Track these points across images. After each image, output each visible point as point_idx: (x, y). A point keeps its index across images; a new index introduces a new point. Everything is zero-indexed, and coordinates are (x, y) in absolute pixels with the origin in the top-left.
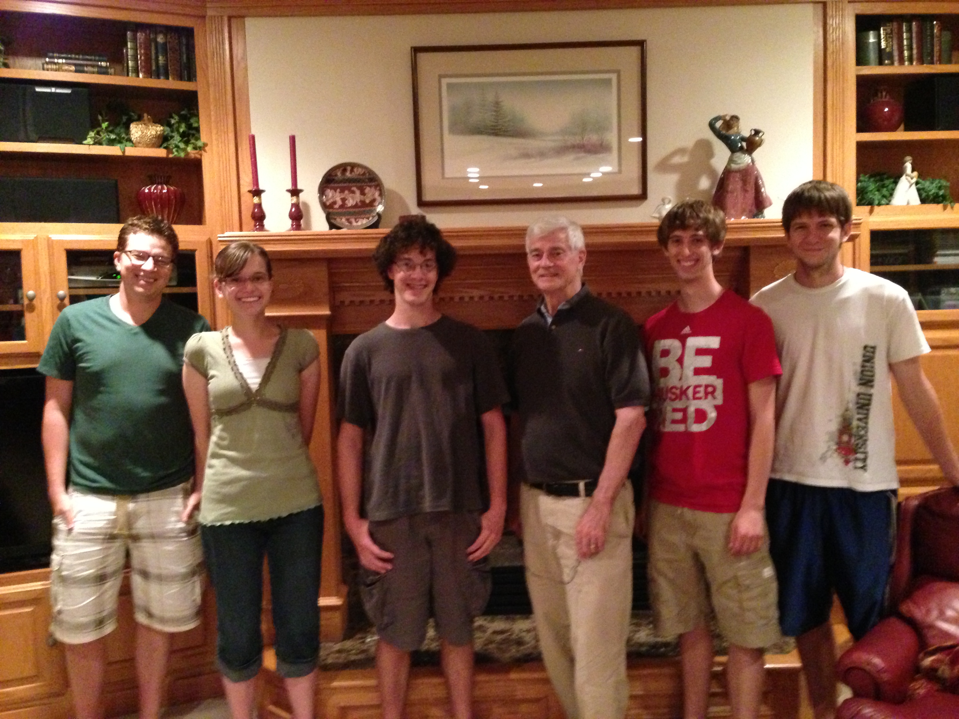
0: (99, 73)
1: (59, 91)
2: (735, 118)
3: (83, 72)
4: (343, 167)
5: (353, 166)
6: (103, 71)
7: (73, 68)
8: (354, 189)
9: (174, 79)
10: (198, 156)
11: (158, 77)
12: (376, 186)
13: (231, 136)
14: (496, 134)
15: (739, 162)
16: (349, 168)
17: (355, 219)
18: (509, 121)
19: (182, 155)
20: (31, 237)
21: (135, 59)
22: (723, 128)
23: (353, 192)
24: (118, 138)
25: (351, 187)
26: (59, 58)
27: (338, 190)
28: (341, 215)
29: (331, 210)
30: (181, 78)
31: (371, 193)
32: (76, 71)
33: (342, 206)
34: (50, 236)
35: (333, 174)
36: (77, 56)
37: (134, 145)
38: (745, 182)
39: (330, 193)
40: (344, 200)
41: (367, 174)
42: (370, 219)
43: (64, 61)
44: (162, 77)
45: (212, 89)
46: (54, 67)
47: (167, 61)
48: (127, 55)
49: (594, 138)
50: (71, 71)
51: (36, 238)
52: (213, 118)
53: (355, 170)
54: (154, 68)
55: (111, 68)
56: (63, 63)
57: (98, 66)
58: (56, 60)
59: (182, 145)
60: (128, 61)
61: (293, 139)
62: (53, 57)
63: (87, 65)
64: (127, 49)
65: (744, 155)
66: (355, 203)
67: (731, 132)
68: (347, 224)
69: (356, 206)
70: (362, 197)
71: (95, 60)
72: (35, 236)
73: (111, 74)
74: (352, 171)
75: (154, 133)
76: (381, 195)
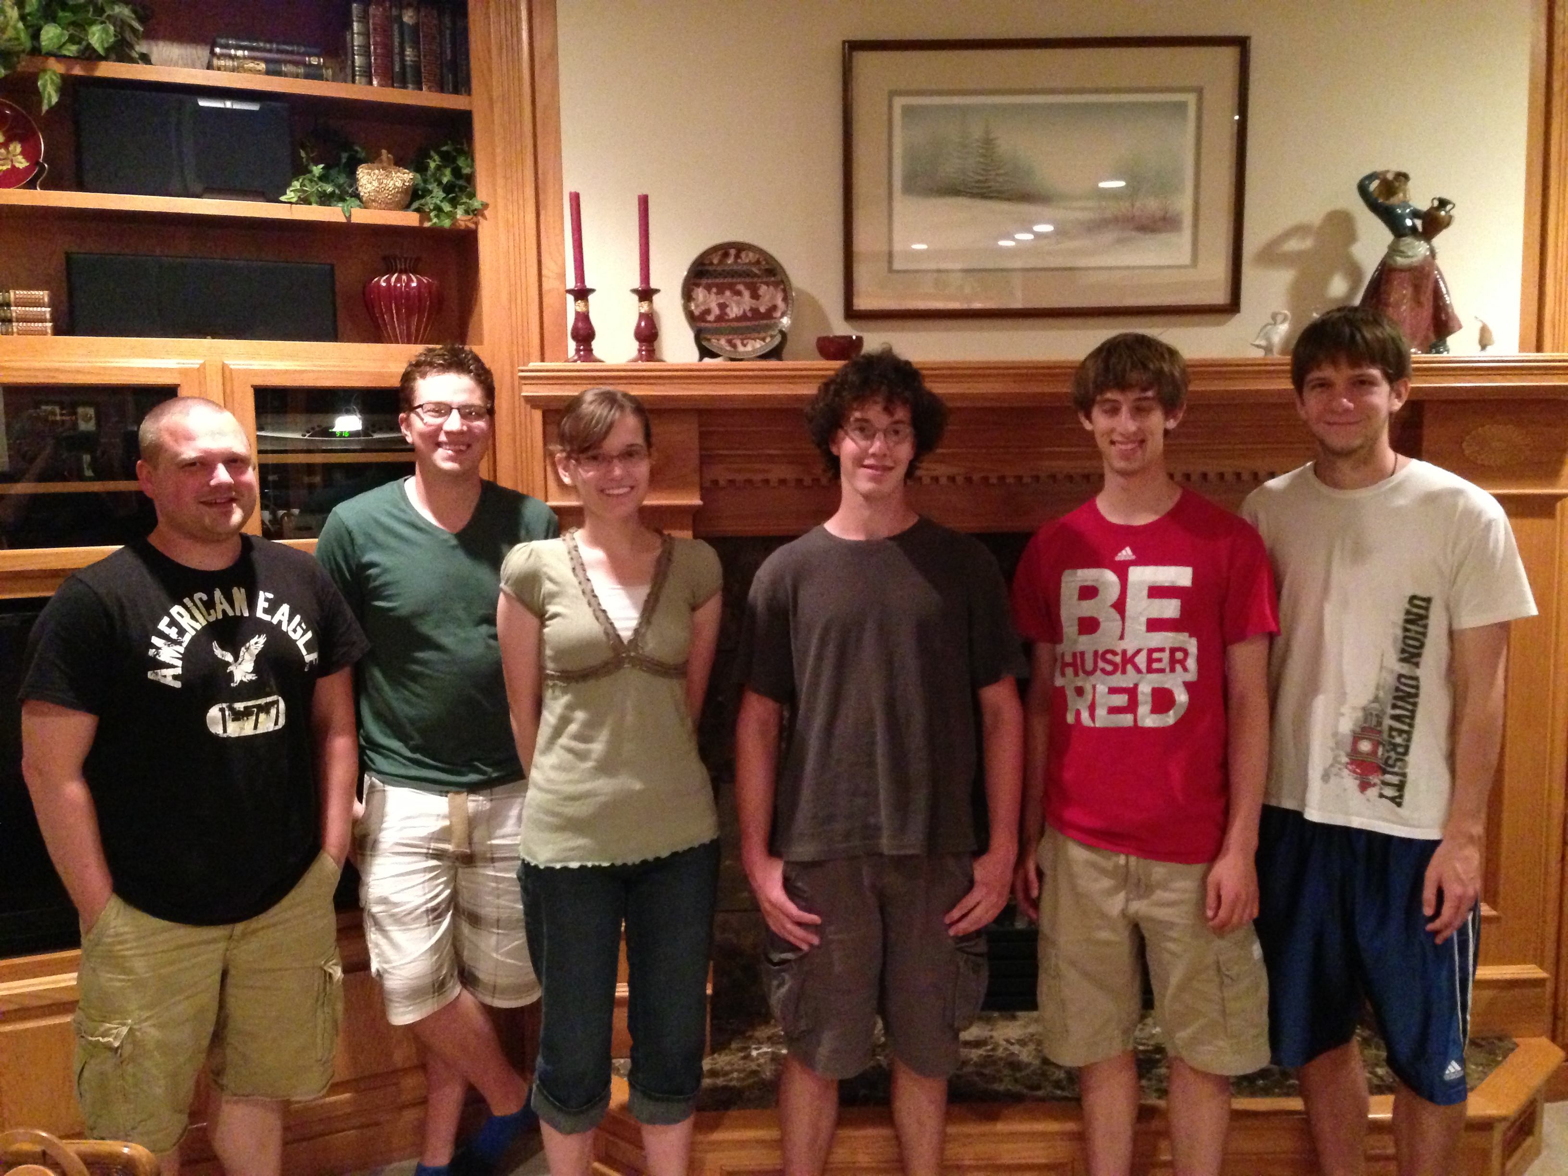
0: (307, 76)
1: (238, 106)
2: (1403, 177)
3: (279, 73)
4: (723, 249)
5: (740, 248)
6: (313, 74)
7: (262, 66)
8: (741, 287)
9: (430, 89)
10: (473, 226)
11: (404, 86)
12: (776, 285)
13: (530, 192)
14: (984, 196)
15: (1410, 254)
16: (733, 252)
17: (742, 340)
18: (1006, 174)
19: (447, 223)
20: (194, 363)
21: (367, 54)
22: (1381, 193)
23: (739, 293)
24: (337, 191)
25: (736, 283)
26: (238, 48)
27: (714, 290)
28: (718, 332)
29: (703, 325)
30: (441, 88)
31: (769, 295)
32: (268, 73)
33: (720, 318)
34: (226, 362)
35: (707, 262)
36: (268, 46)
37: (364, 204)
38: (1417, 289)
39: (700, 294)
40: (723, 307)
41: (764, 263)
42: (768, 340)
43: (246, 53)
44: (410, 86)
45: (498, 107)
46: (230, 63)
47: (419, 57)
48: (353, 46)
49: (1151, 205)
50: (259, 72)
51: (203, 366)
52: (499, 159)
53: (743, 255)
54: (397, 69)
55: (327, 68)
56: (245, 58)
57: (304, 64)
58: (233, 52)
59: (447, 207)
60: (353, 54)
61: (644, 202)
62: (227, 46)
63: (286, 62)
64: (353, 34)
65: (1417, 243)
66: (741, 312)
67: (1394, 201)
68: (728, 348)
69: (743, 318)
70: (754, 301)
71: (298, 54)
72: (202, 362)
73: (327, 80)
74: (737, 256)
75: (399, 184)
76: (785, 299)
